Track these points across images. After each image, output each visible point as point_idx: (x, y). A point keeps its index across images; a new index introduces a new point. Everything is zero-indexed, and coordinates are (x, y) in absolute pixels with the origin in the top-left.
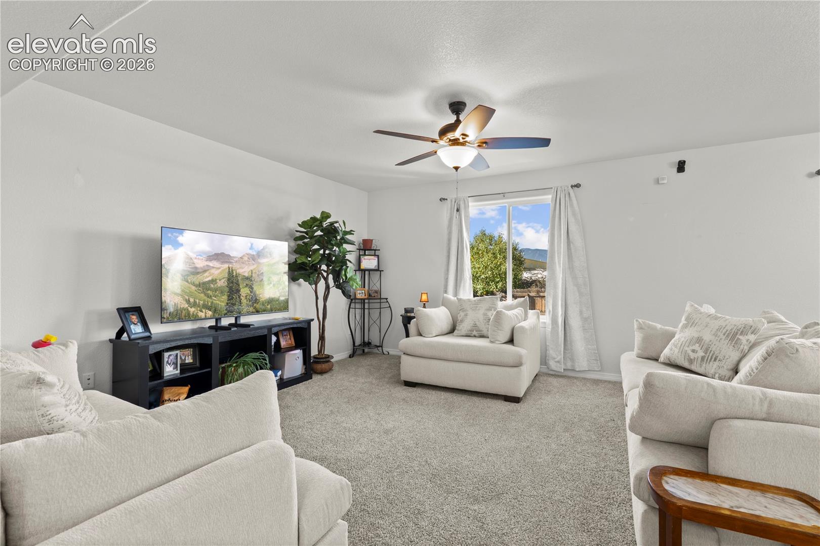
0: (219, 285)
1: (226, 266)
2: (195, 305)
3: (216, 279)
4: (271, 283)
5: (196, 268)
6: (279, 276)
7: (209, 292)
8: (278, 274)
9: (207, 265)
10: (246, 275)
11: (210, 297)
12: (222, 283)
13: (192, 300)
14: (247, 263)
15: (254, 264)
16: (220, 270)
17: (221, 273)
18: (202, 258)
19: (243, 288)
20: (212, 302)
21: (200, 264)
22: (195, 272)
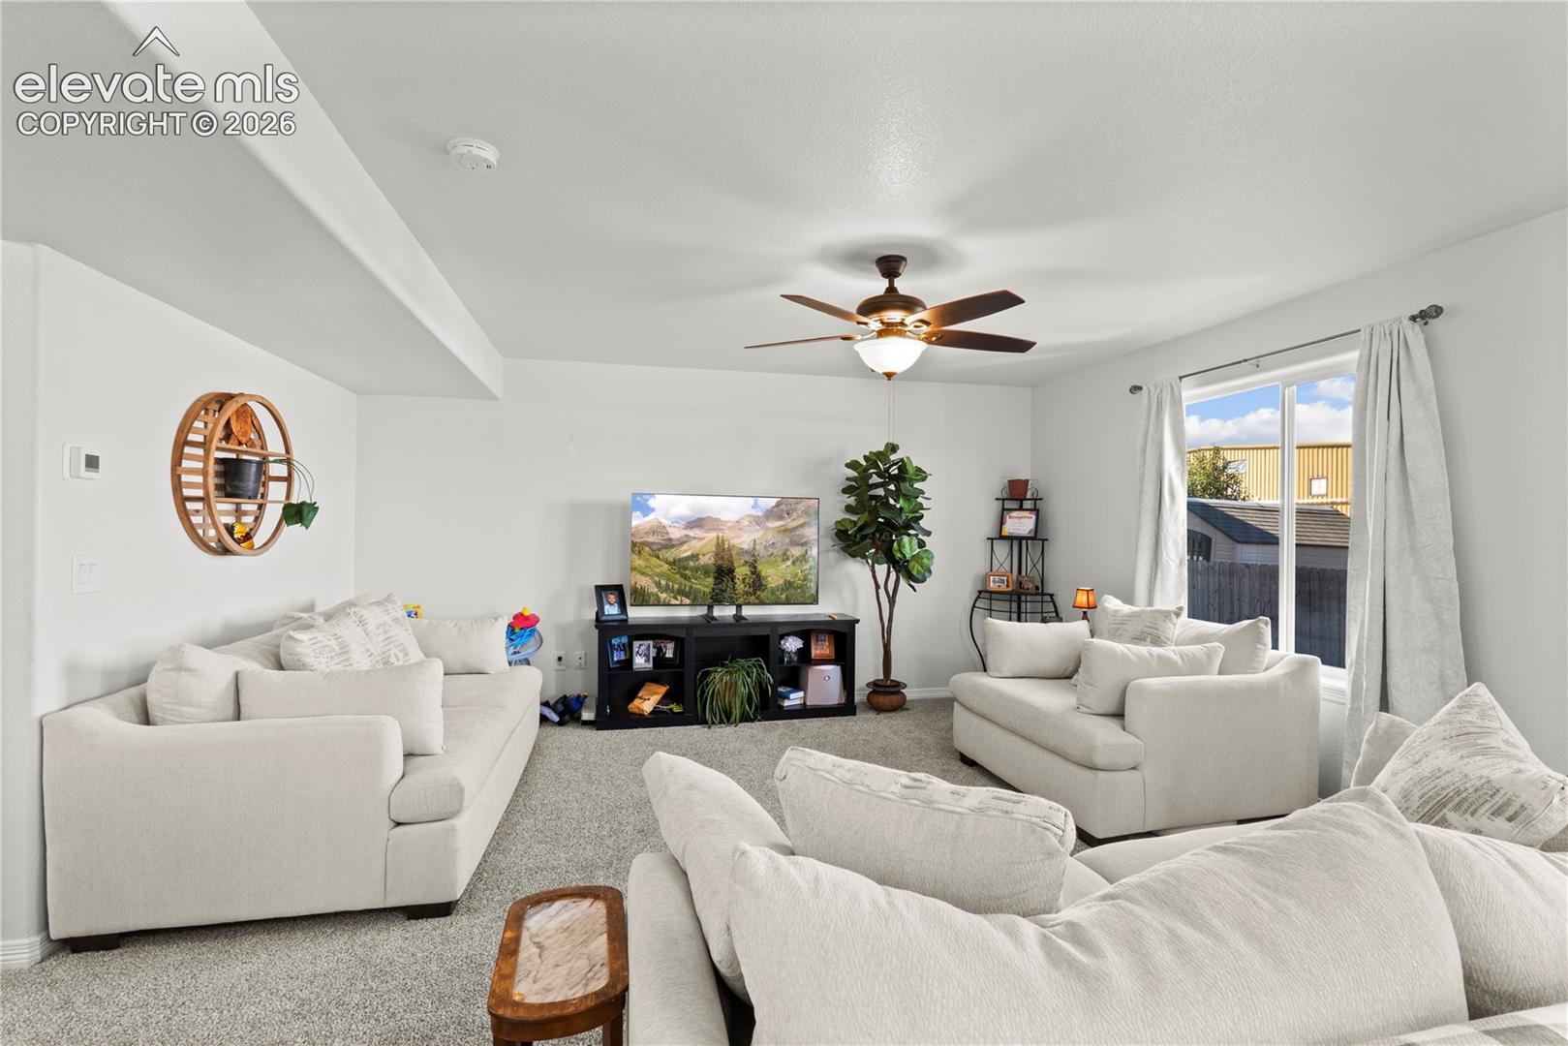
0: (702, 563)
1: (713, 535)
2: (667, 589)
3: (698, 555)
4: (788, 559)
5: (670, 539)
6: (805, 548)
7: (687, 571)
9: (685, 535)
10: (745, 547)
11: (688, 579)
12: (706, 560)
13: (663, 582)
14: (747, 528)
15: (758, 531)
16: (705, 541)
17: (706, 545)
18: (678, 525)
19: (739, 567)
20: (691, 587)
21: (676, 534)
22: (669, 544)
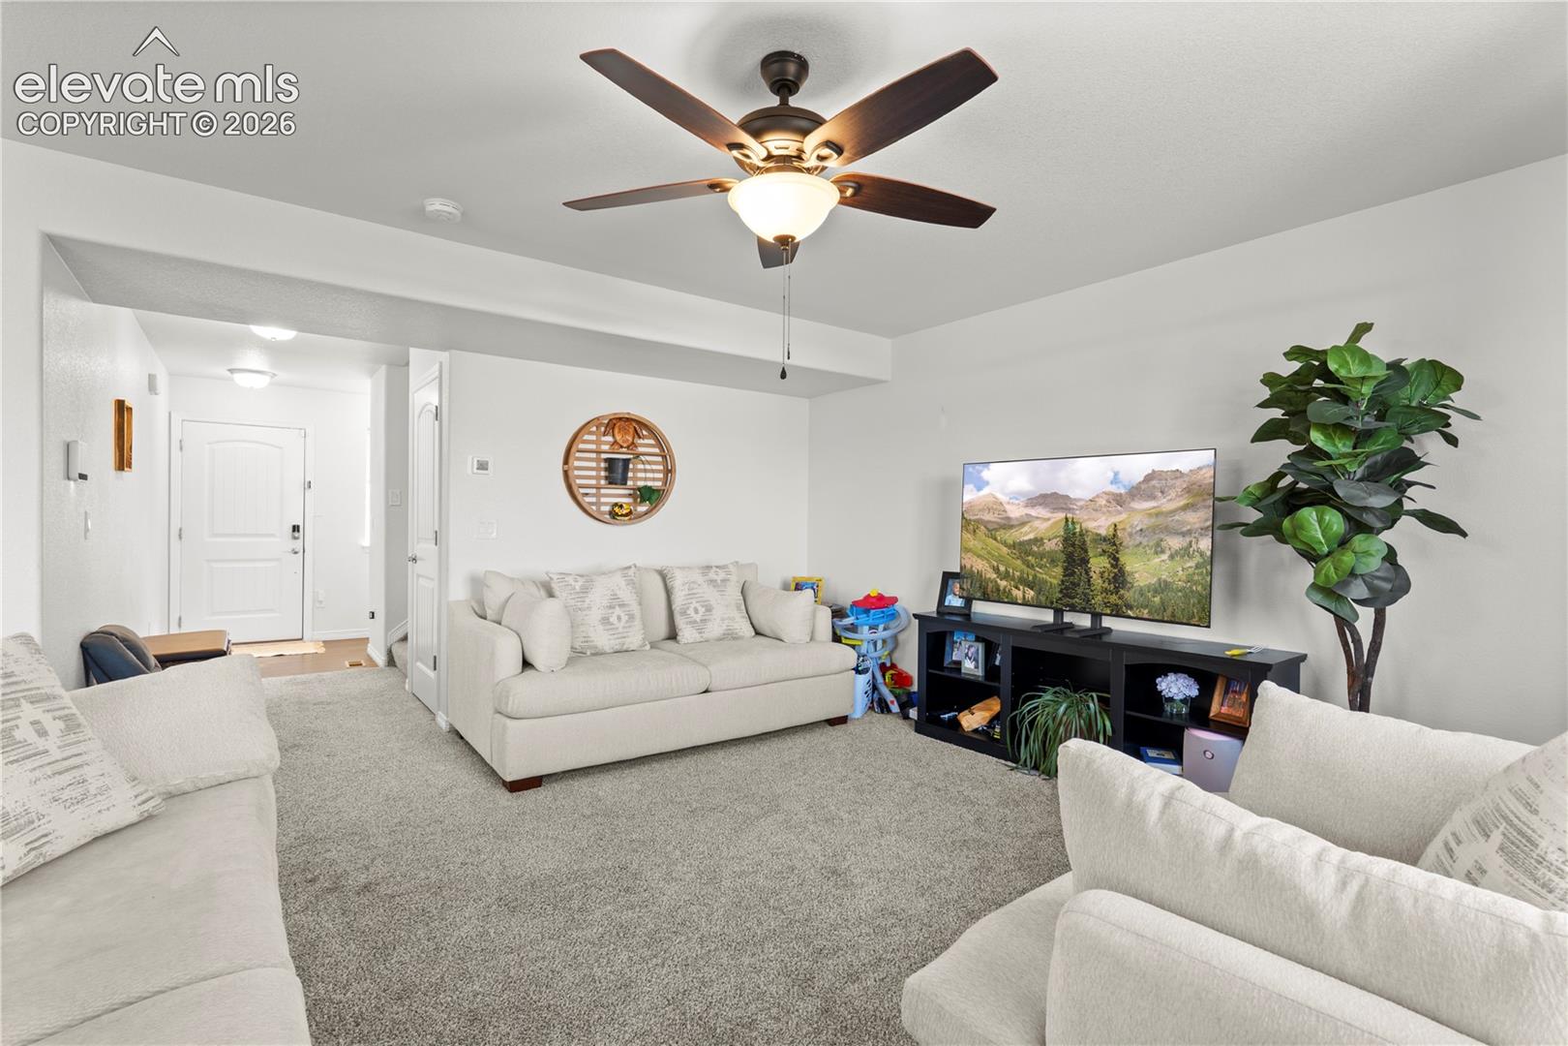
0: (1047, 549)
1: (1061, 515)
2: (1006, 576)
3: (1042, 539)
4: (1163, 552)
5: (1008, 518)
6: (1188, 539)
7: (1030, 558)
8: (1184, 534)
9: (1027, 515)
10: (1103, 532)
11: (1032, 567)
12: (1053, 545)
13: (1002, 568)
14: (1105, 510)
15: (1120, 513)
16: (1050, 522)
17: (1051, 527)
18: (1017, 502)
19: (1096, 556)
20: (1035, 576)
21: (1015, 512)
22: (1008, 525)
